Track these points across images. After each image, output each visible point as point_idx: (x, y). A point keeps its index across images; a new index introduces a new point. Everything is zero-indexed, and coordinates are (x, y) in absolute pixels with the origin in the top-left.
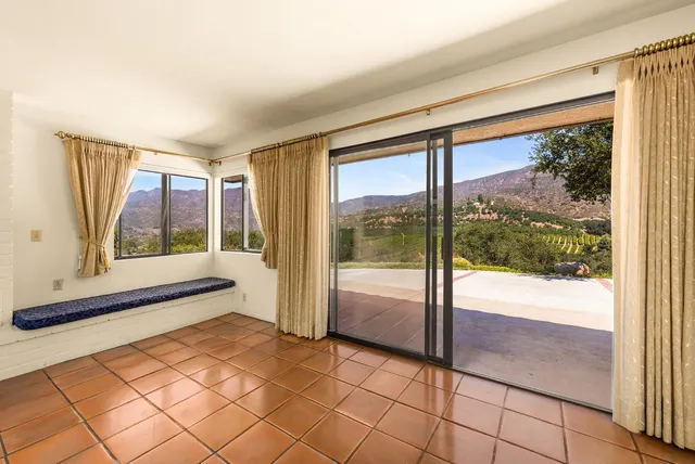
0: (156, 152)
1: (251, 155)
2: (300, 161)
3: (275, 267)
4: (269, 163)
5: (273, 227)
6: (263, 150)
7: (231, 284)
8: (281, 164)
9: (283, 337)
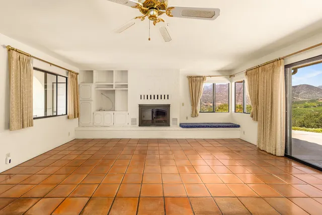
0: (211, 76)
1: (246, 72)
2: (269, 72)
3: (257, 120)
4: (254, 75)
5: (256, 102)
6: (251, 69)
7: (238, 126)
8: (260, 75)
9: (260, 151)
